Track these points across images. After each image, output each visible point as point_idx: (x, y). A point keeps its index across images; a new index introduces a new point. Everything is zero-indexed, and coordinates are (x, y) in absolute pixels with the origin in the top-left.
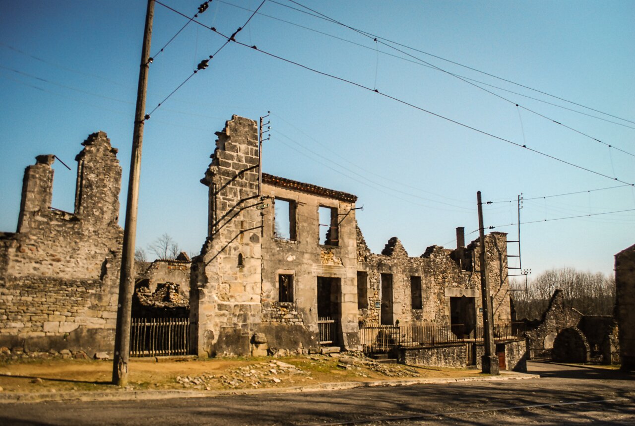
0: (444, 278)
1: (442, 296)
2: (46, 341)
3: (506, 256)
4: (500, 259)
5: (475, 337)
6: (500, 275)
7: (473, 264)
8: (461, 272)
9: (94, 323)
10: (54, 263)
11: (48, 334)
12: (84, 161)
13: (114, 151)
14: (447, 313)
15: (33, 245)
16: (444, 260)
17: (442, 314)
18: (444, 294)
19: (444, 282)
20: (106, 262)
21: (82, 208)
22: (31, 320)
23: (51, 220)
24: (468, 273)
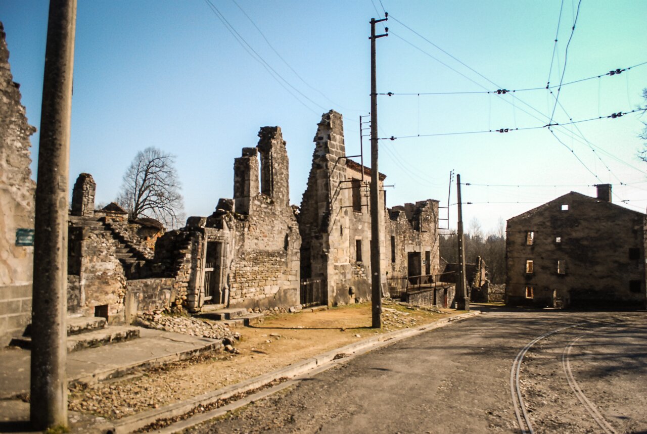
0: (404, 237)
1: (403, 251)
2: (266, 301)
3: (438, 219)
4: (435, 221)
5: (420, 283)
6: (435, 235)
7: (420, 225)
8: (413, 232)
9: (287, 285)
10: (264, 238)
11: (267, 296)
12: (272, 153)
13: (284, 143)
14: (406, 265)
15: (255, 225)
16: (405, 222)
17: (403, 266)
18: (404, 249)
19: (405, 240)
20: (287, 236)
21: (274, 192)
22: (259, 285)
23: (261, 203)
24: (417, 233)
